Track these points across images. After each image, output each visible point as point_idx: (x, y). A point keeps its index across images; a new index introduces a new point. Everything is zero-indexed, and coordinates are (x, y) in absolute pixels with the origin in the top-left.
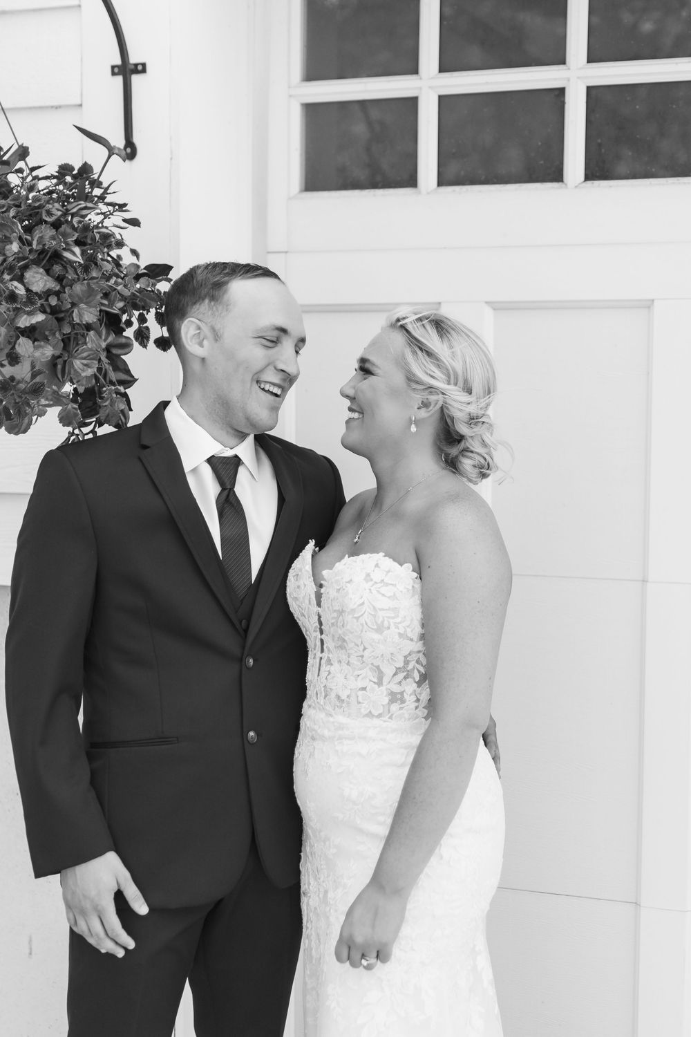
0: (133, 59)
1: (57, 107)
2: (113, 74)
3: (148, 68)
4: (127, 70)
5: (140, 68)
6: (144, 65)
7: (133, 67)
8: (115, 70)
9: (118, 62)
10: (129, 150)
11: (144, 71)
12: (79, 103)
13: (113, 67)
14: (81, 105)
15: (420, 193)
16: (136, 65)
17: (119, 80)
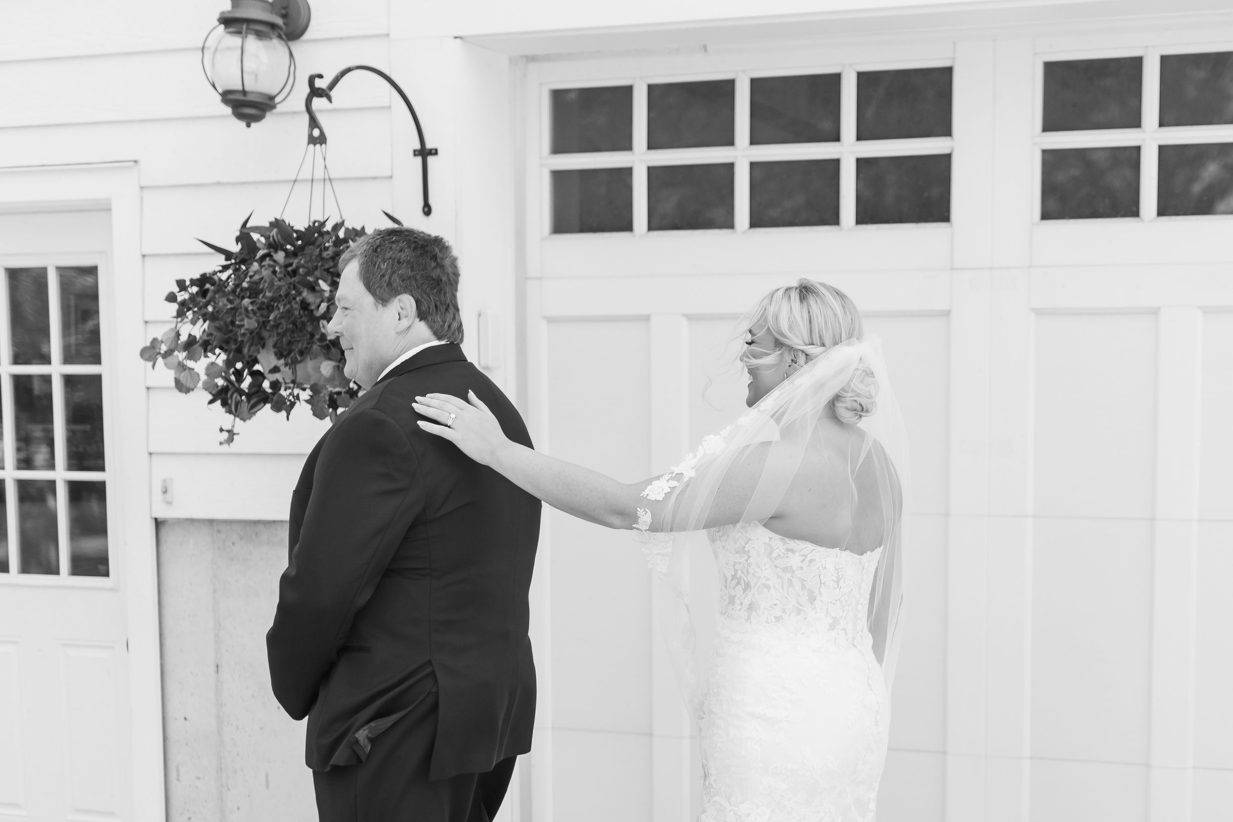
1: (374, 178)
2: (415, 155)
3: (439, 152)
4: (424, 153)
5: (433, 151)
6: (436, 150)
7: (428, 151)
8: (416, 153)
9: (418, 146)
10: (426, 209)
11: (436, 153)
12: (389, 174)
13: (415, 151)
14: (391, 177)
15: (635, 236)
16: (431, 150)
17: (419, 159)
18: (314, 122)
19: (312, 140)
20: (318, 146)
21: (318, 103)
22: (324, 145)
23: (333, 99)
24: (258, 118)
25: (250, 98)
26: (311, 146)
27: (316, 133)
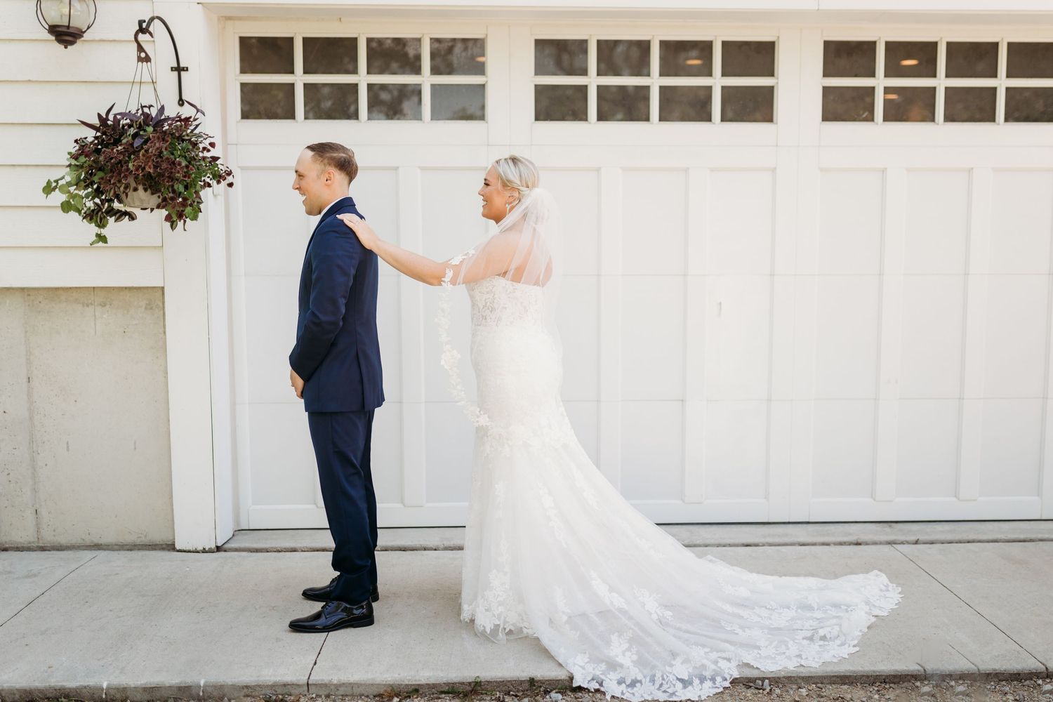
0: (182, 65)
2: (172, 70)
3: (189, 69)
4: (179, 69)
5: (185, 69)
6: (187, 68)
7: (182, 69)
9: (176, 65)
10: (181, 102)
11: (187, 70)
13: (172, 68)
14: (156, 82)
15: (297, 122)
16: (183, 67)
17: (175, 73)
18: (140, 48)
19: (140, 59)
20: (145, 63)
21: (141, 37)
22: (149, 63)
23: (155, 35)
24: (72, 43)
25: (70, 30)
26: (140, 63)
27: (143, 55)
